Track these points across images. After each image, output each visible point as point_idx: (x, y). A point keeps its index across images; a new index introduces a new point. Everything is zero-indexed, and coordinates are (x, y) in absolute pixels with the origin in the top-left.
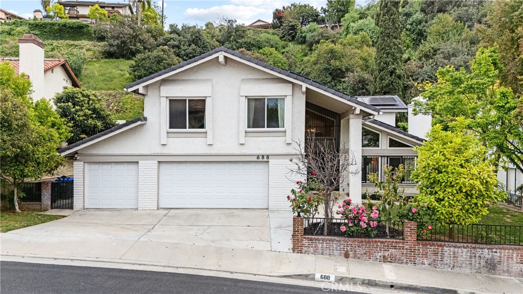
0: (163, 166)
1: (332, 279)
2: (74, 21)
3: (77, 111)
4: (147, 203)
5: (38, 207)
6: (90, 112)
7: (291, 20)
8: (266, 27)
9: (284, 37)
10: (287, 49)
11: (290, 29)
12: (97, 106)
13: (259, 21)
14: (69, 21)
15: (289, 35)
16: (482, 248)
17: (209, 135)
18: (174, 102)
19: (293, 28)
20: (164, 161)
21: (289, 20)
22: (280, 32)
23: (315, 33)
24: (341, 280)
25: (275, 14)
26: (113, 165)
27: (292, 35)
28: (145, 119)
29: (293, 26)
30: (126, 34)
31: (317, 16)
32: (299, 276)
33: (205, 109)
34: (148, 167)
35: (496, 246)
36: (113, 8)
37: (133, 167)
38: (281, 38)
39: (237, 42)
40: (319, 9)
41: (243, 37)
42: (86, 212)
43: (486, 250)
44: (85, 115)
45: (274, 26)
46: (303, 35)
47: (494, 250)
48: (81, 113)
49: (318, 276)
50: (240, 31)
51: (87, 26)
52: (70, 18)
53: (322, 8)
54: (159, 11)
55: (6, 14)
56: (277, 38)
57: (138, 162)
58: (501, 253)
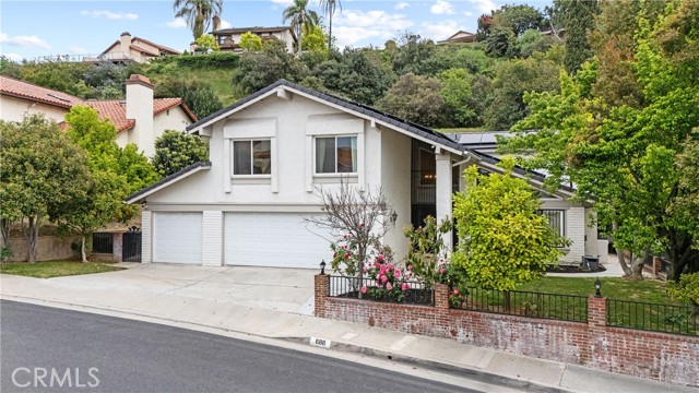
0: (229, 218)
1: (328, 344)
2: (228, 52)
3: (173, 157)
4: (212, 259)
5: (110, 259)
6: (187, 158)
7: (500, 28)
8: (468, 40)
9: (490, 51)
10: (491, 68)
11: (499, 41)
12: (196, 151)
13: (461, 32)
14: (219, 52)
15: (498, 48)
16: (524, 322)
17: (274, 181)
18: (238, 145)
19: (503, 38)
20: (228, 212)
21: (499, 28)
22: (485, 45)
23: (533, 44)
24: (336, 346)
25: (480, 22)
26: (180, 215)
27: (502, 48)
28: (210, 164)
29: (503, 36)
30: (274, 65)
31: (540, 19)
32: (294, 339)
33: (269, 151)
34: (212, 217)
35: (542, 320)
36: (271, 33)
37: (197, 217)
38: (487, 53)
39: (421, 64)
40: (542, 10)
41: (428, 56)
42: (153, 266)
43: (530, 325)
44: (181, 161)
45: (479, 38)
46: (517, 47)
47: (539, 325)
48: (177, 159)
49: (313, 340)
50: (426, 49)
51: (238, 57)
52: (222, 49)
53: (547, 7)
54: (325, 32)
55: (160, 50)
56: (481, 53)
57: (202, 212)
58: (548, 329)
